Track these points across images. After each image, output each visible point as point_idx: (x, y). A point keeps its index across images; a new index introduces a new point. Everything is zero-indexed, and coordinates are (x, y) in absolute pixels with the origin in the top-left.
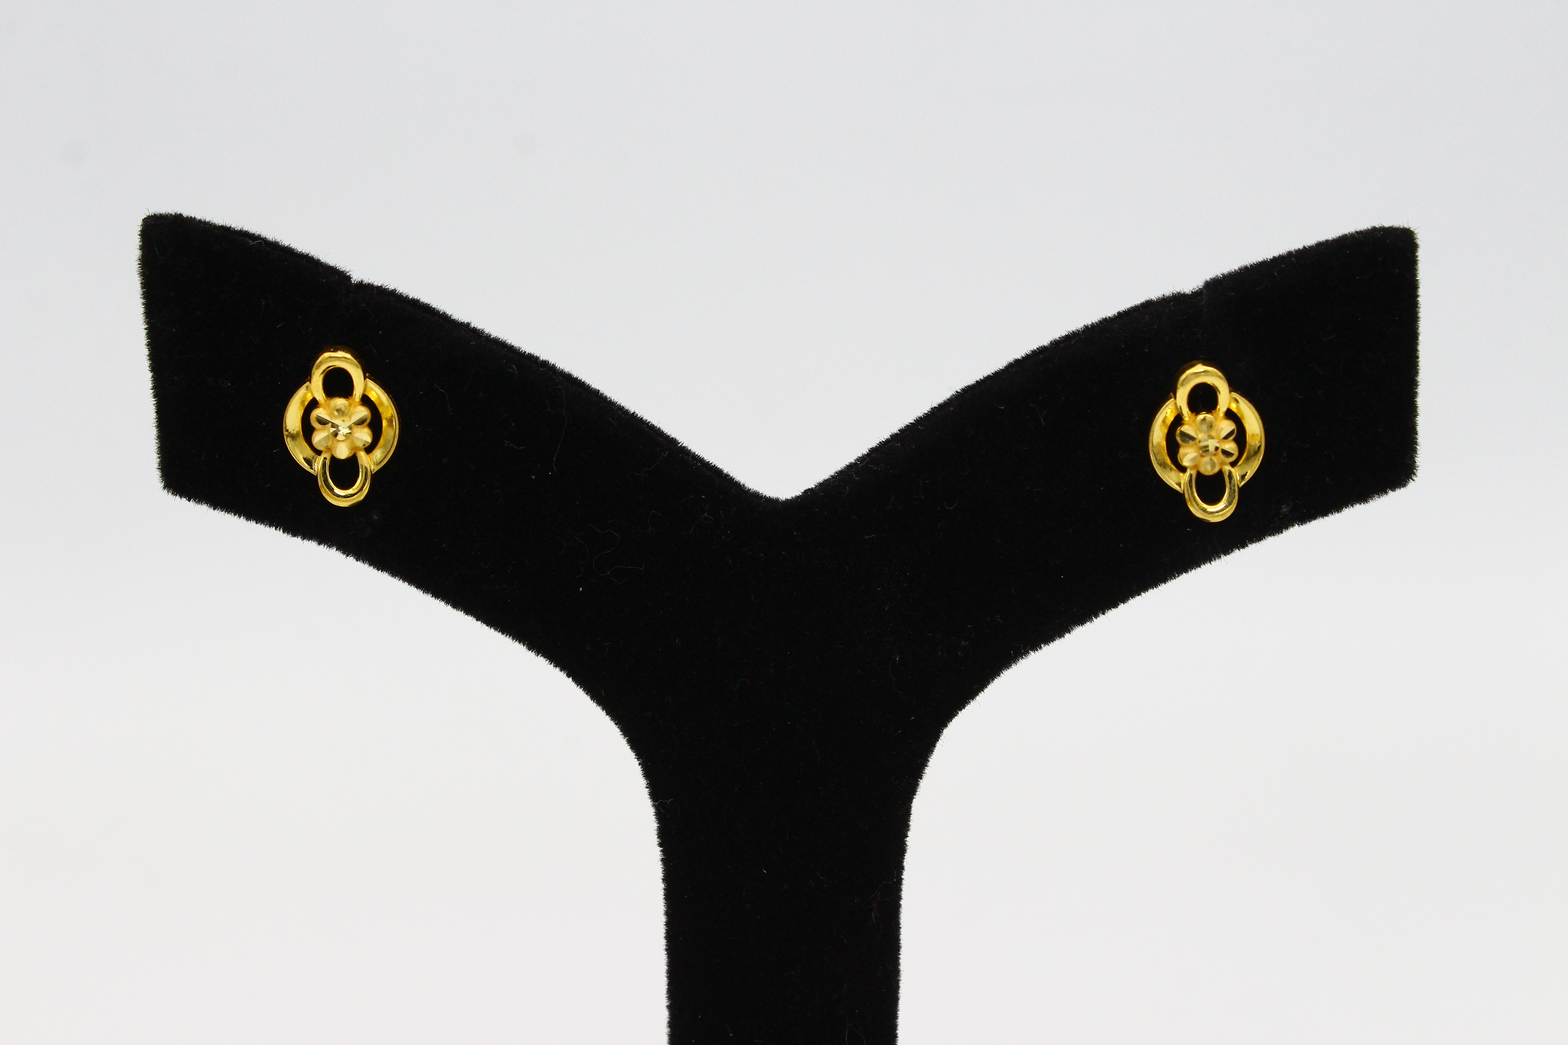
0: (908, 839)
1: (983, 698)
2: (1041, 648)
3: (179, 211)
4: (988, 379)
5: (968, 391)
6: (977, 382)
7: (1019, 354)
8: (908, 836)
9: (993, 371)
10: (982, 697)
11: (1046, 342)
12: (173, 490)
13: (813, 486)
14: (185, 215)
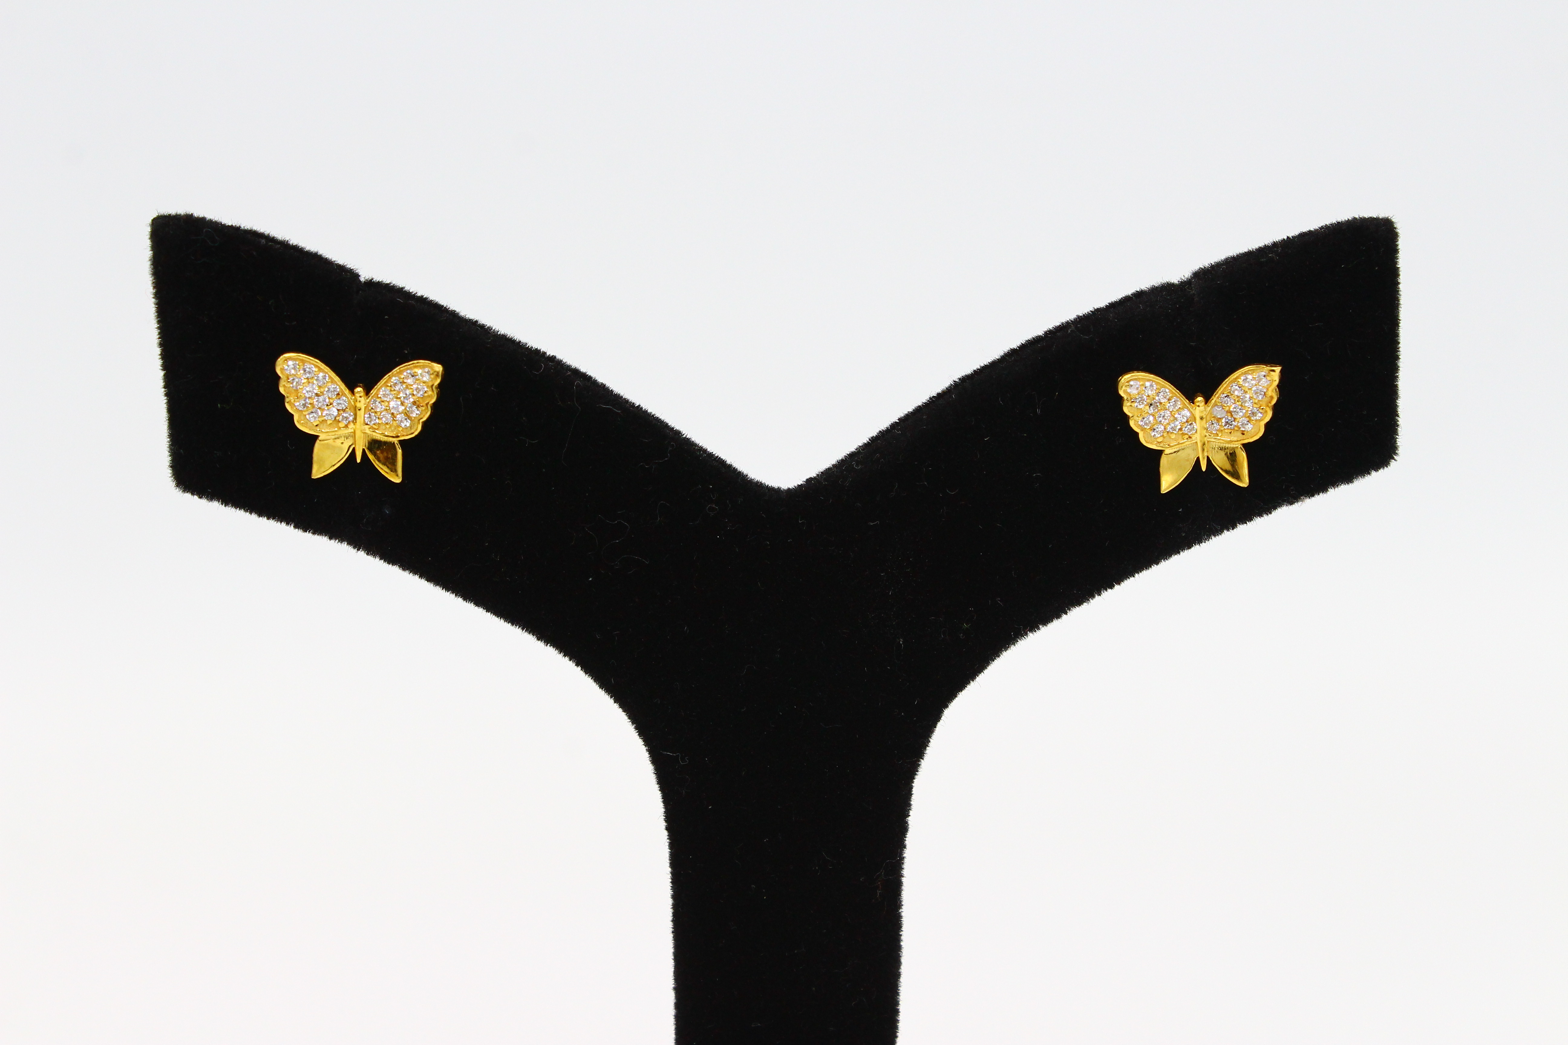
0: (909, 818)
1: (983, 679)
2: (1039, 629)
3: (190, 211)
4: (984, 369)
5: (965, 380)
7: (1015, 344)
9: (990, 361)
10: (981, 678)
12: (184, 488)
13: (815, 475)
14: (196, 215)
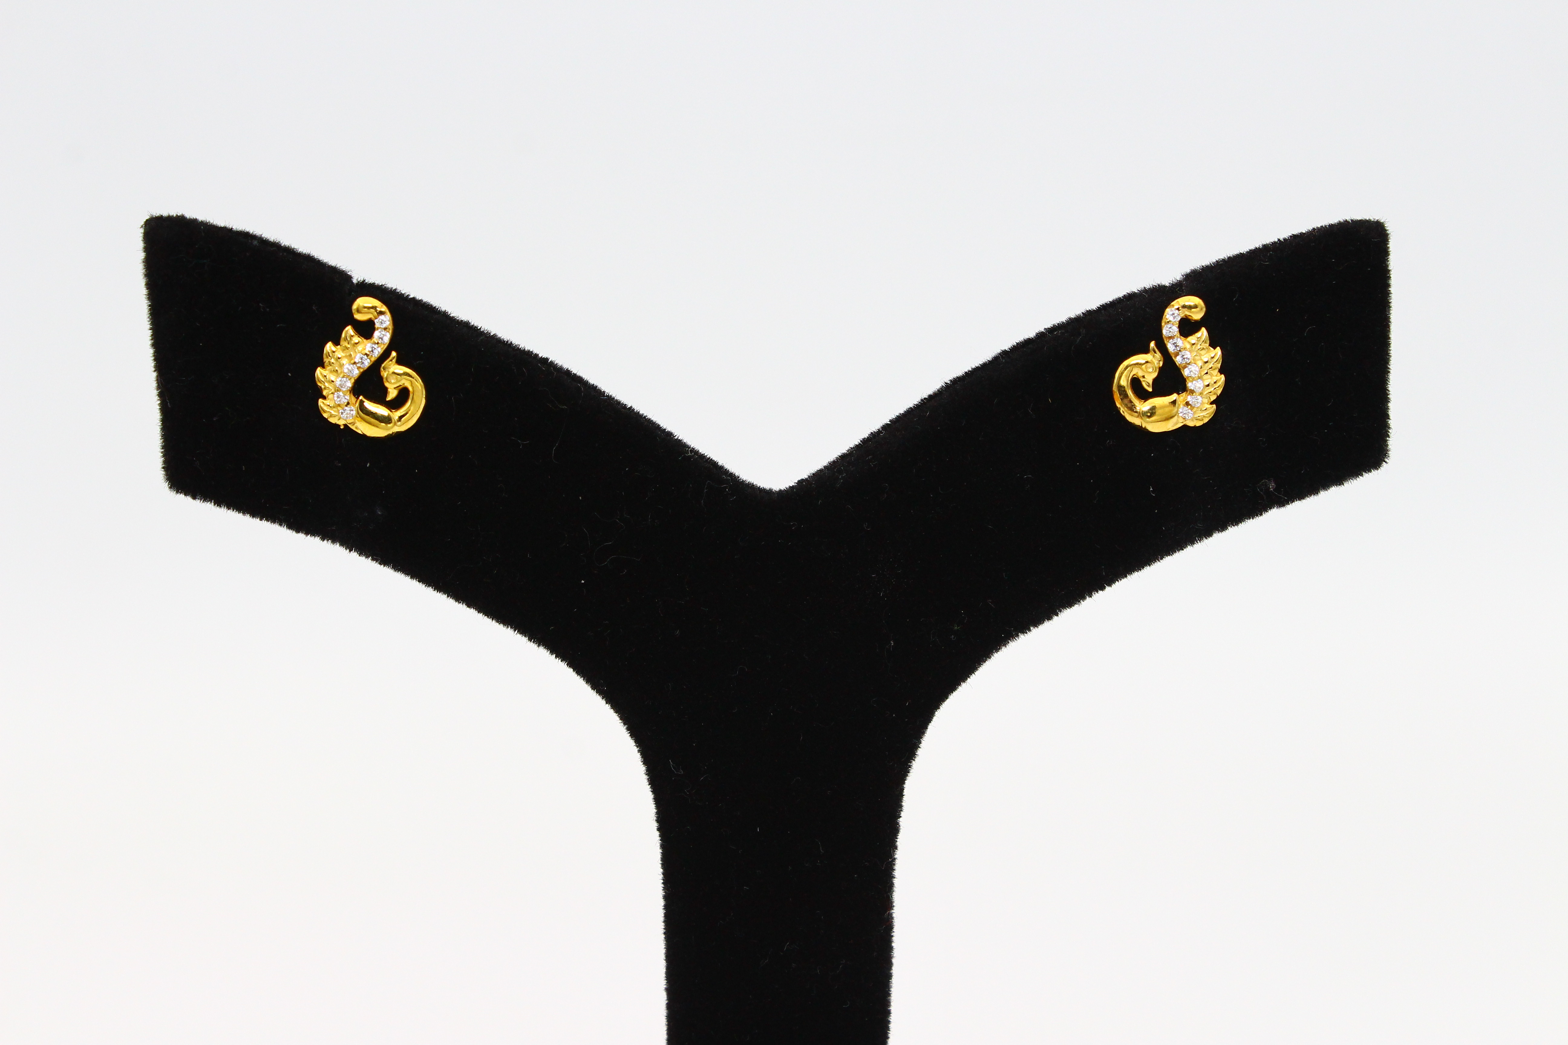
0: (901, 819)
2: (1030, 630)
3: (181, 213)
6: (966, 373)
8: (901, 817)
11: (1031, 334)
12: (177, 490)
13: (807, 477)
14: (188, 216)
